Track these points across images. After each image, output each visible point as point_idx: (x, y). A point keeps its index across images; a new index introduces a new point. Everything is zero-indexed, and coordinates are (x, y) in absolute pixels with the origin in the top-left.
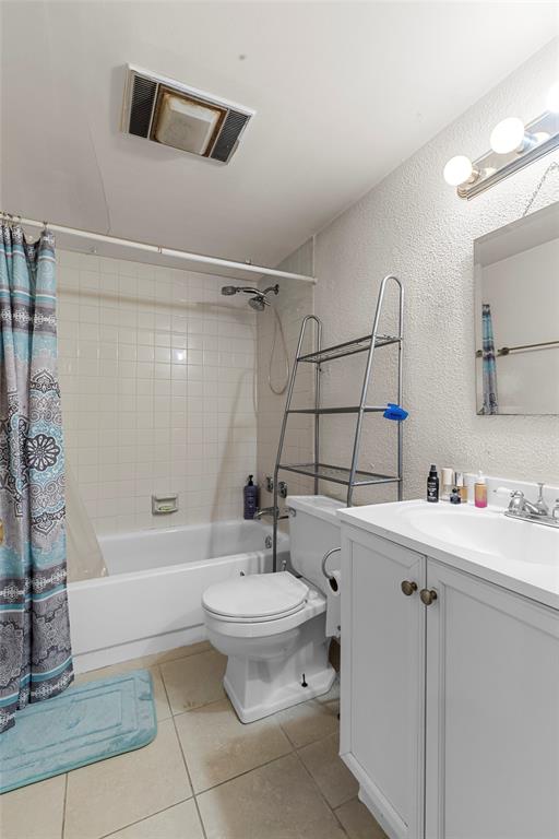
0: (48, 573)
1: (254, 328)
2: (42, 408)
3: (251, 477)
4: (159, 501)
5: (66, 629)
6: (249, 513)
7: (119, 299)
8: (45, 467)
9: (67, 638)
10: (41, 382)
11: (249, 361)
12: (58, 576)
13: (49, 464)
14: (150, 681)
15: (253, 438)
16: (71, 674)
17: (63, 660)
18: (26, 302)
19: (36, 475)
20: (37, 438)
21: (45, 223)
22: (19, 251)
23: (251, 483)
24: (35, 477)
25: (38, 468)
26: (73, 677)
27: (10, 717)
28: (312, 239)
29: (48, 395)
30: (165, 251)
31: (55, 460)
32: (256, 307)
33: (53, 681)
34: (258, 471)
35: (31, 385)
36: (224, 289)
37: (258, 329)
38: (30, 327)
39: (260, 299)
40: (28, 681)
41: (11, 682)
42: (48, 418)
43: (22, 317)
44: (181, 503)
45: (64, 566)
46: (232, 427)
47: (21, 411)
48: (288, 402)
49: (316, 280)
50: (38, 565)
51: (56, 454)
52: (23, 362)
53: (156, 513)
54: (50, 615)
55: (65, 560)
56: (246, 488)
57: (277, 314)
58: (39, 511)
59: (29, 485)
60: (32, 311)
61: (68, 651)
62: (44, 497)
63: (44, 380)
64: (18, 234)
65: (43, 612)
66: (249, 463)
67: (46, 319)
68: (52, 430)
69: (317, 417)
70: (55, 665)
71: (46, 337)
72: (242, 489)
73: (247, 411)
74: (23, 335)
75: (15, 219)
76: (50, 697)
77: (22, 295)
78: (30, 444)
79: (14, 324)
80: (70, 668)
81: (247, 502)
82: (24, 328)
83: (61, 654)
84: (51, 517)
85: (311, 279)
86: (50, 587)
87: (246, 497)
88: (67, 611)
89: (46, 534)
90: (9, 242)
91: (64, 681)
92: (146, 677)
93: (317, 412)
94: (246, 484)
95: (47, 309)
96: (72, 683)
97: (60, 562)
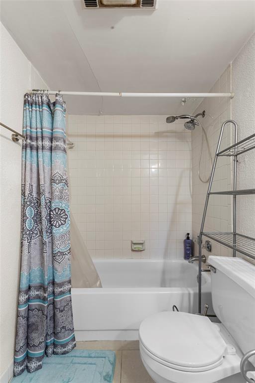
0: (61, 285)
1: (190, 144)
2: (57, 193)
3: (188, 234)
4: (135, 244)
5: (70, 317)
6: (187, 257)
7: (114, 136)
8: (59, 226)
9: (72, 323)
10: (56, 179)
11: (187, 164)
12: (66, 287)
13: (62, 224)
14: (113, 364)
15: (189, 210)
16: (74, 343)
17: (69, 335)
18: (49, 135)
19: (55, 230)
20: (55, 209)
21: (59, 91)
22: (45, 108)
23: (188, 238)
24: (54, 231)
25: (55, 226)
26: (75, 345)
27: (39, 364)
28: (229, 66)
29: (60, 186)
30: (124, 94)
31: (65, 222)
32: (189, 128)
33: (64, 346)
34: (193, 231)
35: (52, 180)
36: (168, 119)
37: (192, 143)
38: (51, 149)
39: (192, 121)
40: (52, 342)
41: (39, 344)
42: (61, 198)
43: (47, 143)
44: (147, 245)
45: (70, 282)
46: (176, 204)
47: (47, 195)
48: (210, 188)
49: (233, 94)
50: (55, 280)
51: (66, 218)
52: (47, 168)
53: (133, 250)
54: (62, 308)
55: (70, 278)
56: (185, 240)
57: (203, 129)
58: (56, 250)
59: (52, 235)
60: (51, 140)
61: (72, 330)
62: (58, 242)
63: (57, 177)
64: (45, 98)
65: (58, 306)
66: (187, 225)
67: (57, 143)
68: (64, 205)
69: (235, 198)
70: (65, 337)
71: (58, 153)
72: (183, 241)
73: (185, 194)
74: (47, 153)
75: (46, 92)
76: (63, 354)
77: (47, 132)
78: (51, 213)
79: (43, 148)
80: (74, 339)
81: (186, 250)
82: (48, 150)
83: (67, 331)
84: (62, 254)
85: (230, 95)
86: (62, 293)
87: (185, 246)
88: (71, 307)
89: (60, 263)
90: (41, 104)
91: (70, 347)
92: (112, 359)
93: (235, 193)
94: (185, 238)
95: (57, 137)
96: (75, 348)
97: (67, 279)
